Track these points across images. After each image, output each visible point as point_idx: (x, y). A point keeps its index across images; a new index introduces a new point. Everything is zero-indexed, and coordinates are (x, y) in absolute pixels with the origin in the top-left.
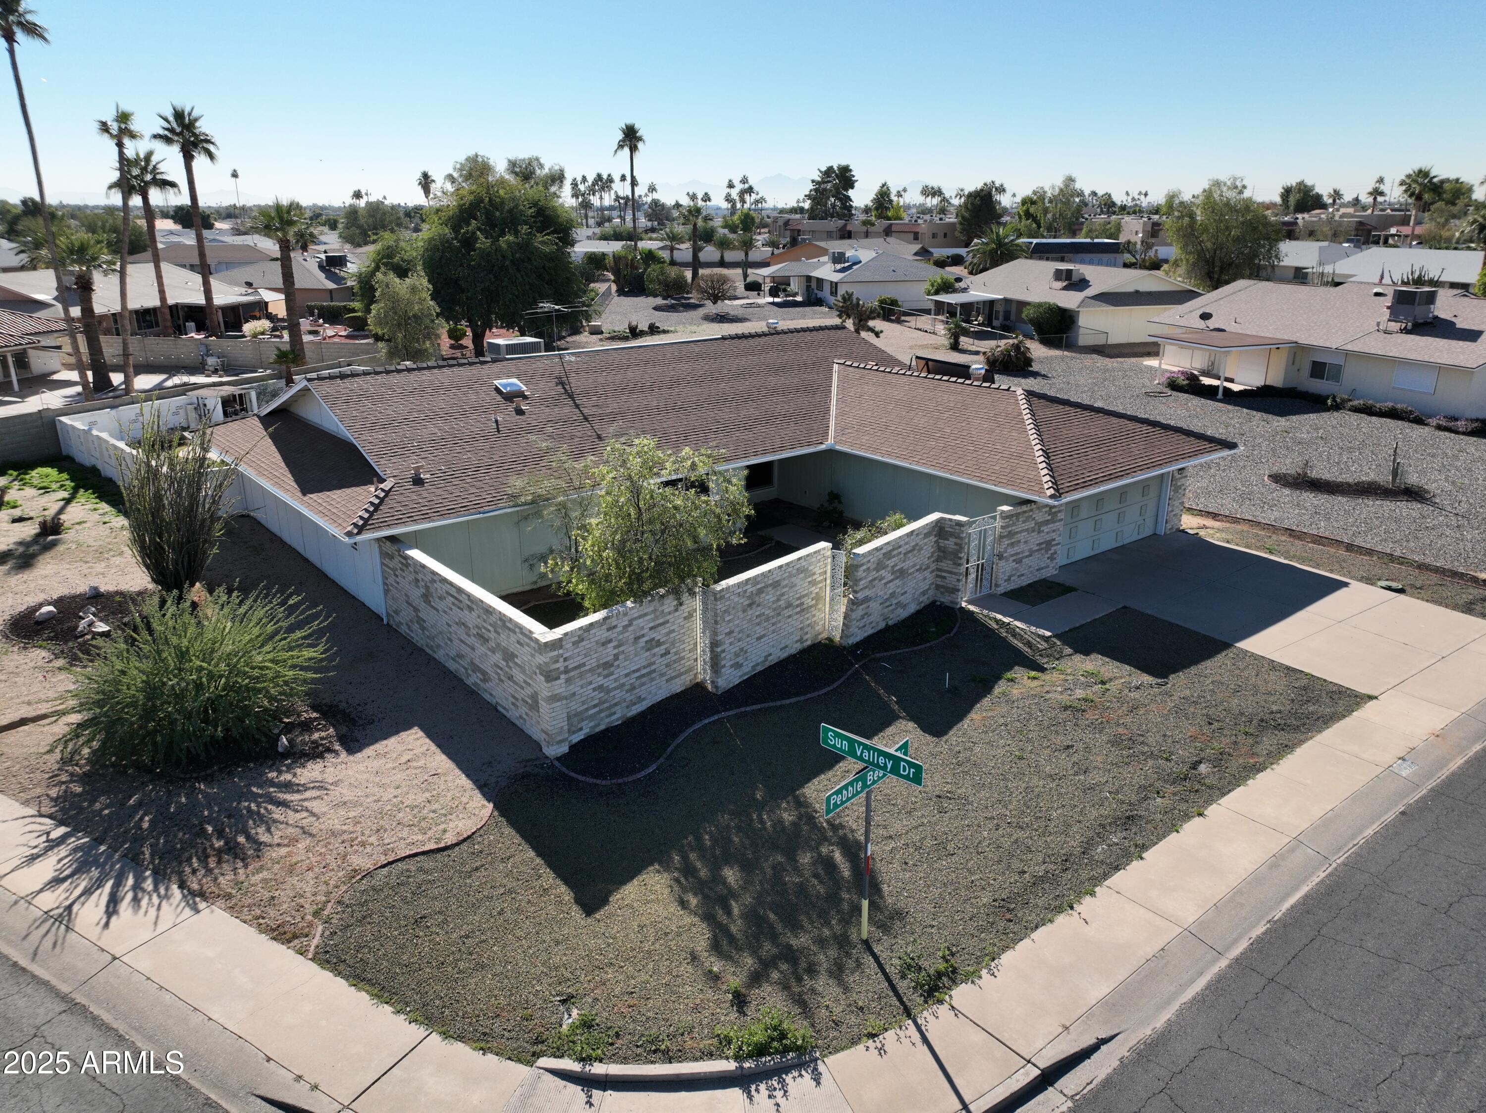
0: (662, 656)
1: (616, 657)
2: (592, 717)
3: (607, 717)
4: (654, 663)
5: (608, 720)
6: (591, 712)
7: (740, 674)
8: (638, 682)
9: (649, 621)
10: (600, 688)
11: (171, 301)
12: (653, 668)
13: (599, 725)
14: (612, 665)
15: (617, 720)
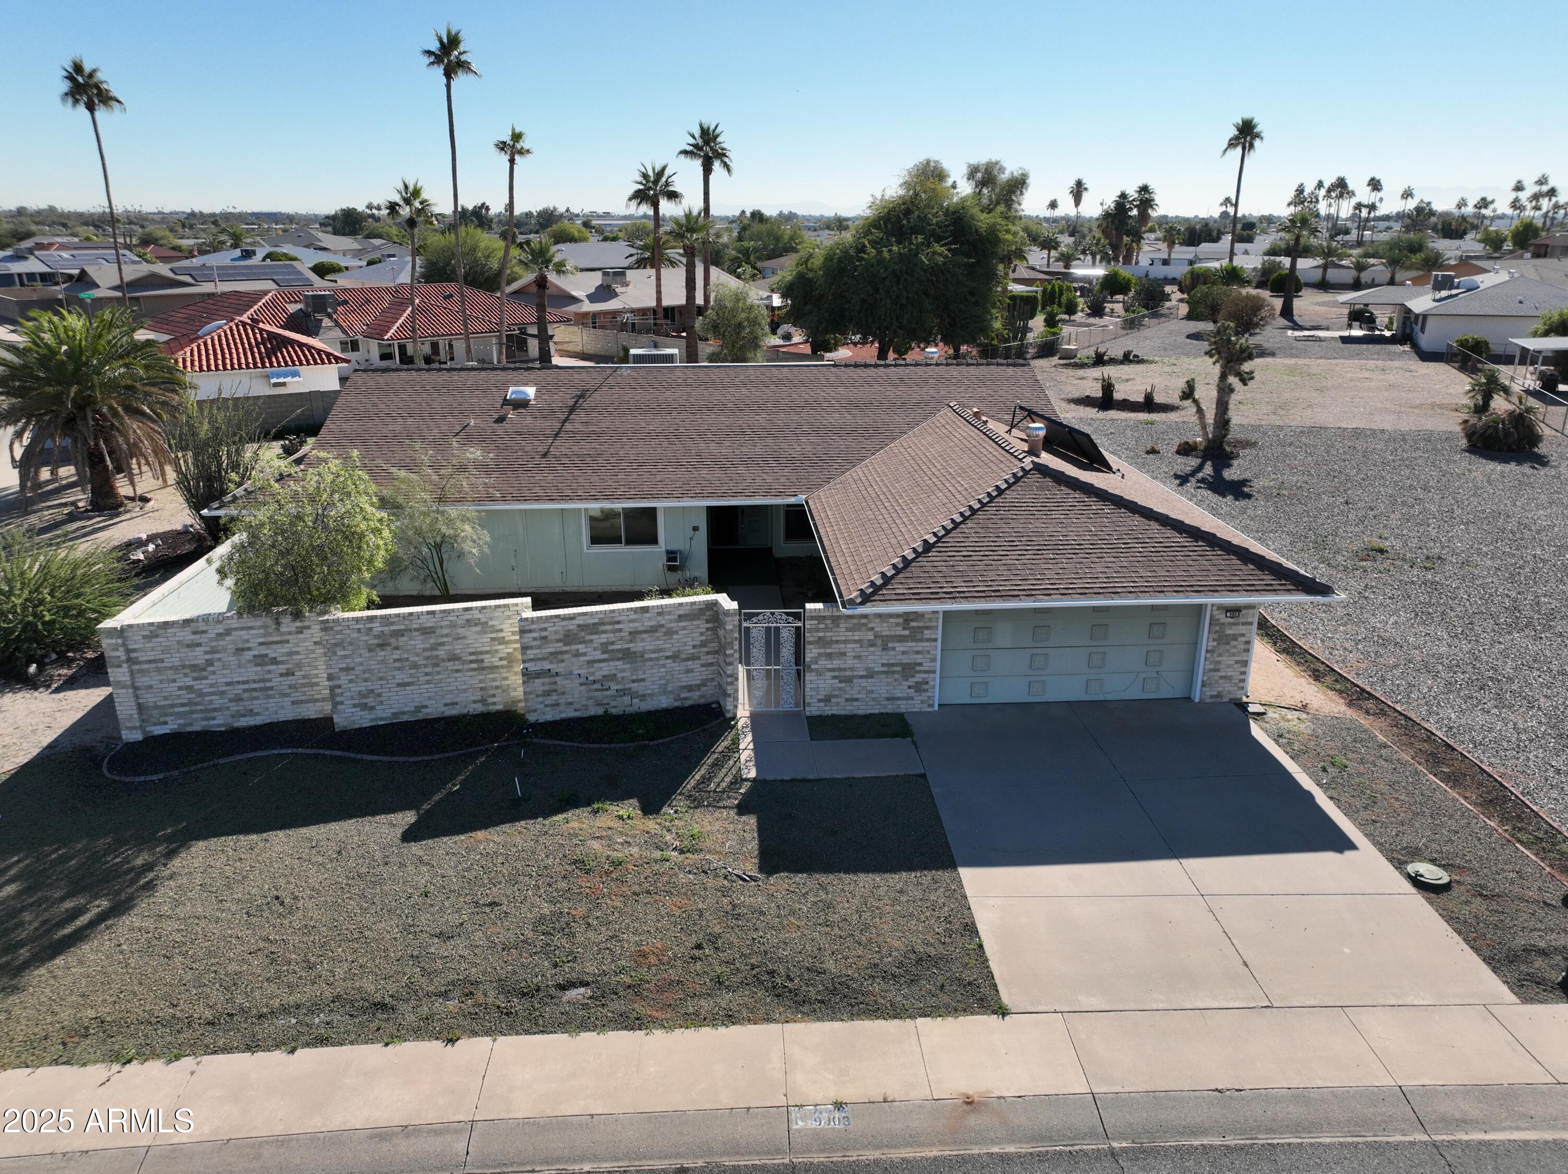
0: (281, 675)
1: (210, 663)
2: (179, 715)
3: (203, 719)
4: (270, 680)
5: (204, 723)
6: (178, 710)
7: (370, 717)
8: (246, 695)
9: (258, 636)
10: (189, 689)
11: (665, 303)
12: (268, 684)
13: (191, 725)
14: (204, 669)
15: (218, 726)
